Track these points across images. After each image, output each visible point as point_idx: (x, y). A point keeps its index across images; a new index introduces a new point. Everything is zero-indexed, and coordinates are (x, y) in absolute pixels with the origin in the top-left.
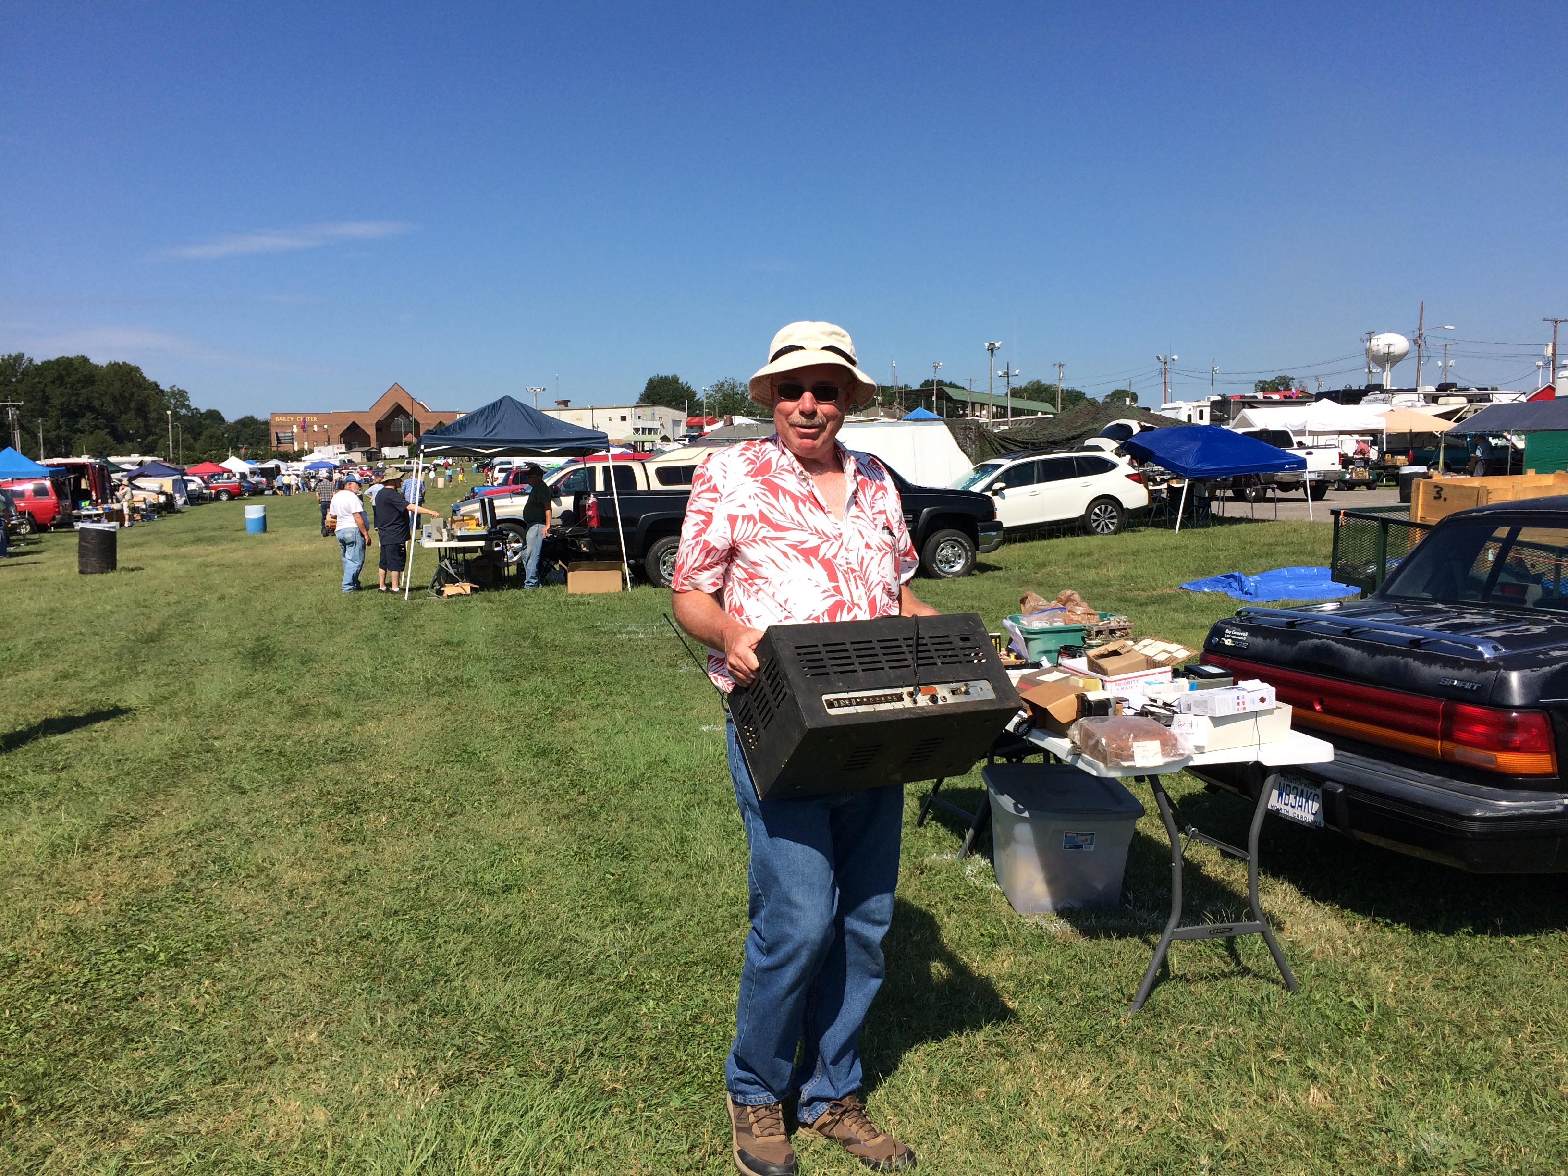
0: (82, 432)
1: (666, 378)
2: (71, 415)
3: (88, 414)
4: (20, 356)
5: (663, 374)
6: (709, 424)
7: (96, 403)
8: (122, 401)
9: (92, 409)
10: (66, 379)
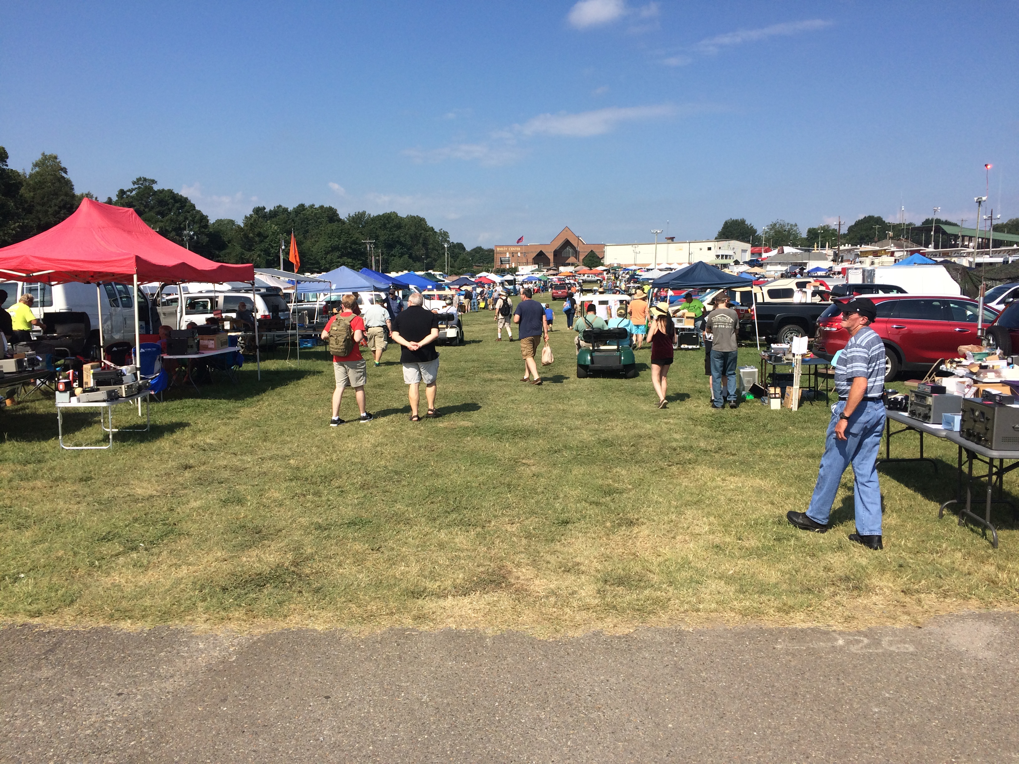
0: (395, 256)
1: (736, 221)
2: (389, 246)
3: (398, 246)
4: (364, 213)
5: (735, 218)
6: (766, 251)
7: (402, 239)
8: (415, 237)
9: (401, 243)
10: (388, 226)
